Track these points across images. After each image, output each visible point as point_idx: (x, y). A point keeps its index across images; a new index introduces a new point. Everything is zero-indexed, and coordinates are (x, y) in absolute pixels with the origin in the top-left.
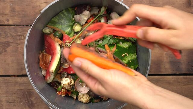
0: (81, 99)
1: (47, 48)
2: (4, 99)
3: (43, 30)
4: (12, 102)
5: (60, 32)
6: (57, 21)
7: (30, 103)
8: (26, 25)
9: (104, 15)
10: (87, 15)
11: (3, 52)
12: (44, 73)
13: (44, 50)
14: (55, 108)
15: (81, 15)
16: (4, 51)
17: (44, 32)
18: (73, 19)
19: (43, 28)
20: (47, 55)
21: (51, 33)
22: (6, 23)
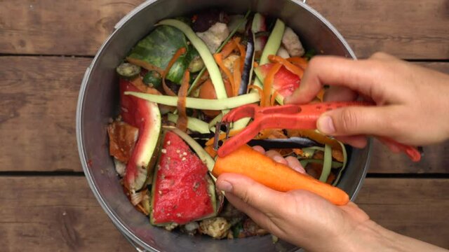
0: (207, 229)
1: (126, 110)
2: (11, 228)
3: (118, 70)
4: (31, 234)
5: (157, 75)
6: (149, 47)
7: (73, 236)
8: (66, 56)
9: (261, 34)
10: (221, 34)
11: (11, 118)
12: (120, 169)
13: (120, 117)
14: (149, 250)
15: (206, 33)
16: (12, 115)
17: (121, 73)
18: (188, 43)
19: (118, 66)
20: (128, 127)
21: (135, 77)
22: (19, 50)
